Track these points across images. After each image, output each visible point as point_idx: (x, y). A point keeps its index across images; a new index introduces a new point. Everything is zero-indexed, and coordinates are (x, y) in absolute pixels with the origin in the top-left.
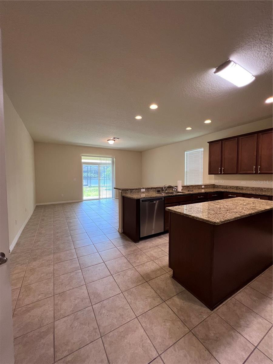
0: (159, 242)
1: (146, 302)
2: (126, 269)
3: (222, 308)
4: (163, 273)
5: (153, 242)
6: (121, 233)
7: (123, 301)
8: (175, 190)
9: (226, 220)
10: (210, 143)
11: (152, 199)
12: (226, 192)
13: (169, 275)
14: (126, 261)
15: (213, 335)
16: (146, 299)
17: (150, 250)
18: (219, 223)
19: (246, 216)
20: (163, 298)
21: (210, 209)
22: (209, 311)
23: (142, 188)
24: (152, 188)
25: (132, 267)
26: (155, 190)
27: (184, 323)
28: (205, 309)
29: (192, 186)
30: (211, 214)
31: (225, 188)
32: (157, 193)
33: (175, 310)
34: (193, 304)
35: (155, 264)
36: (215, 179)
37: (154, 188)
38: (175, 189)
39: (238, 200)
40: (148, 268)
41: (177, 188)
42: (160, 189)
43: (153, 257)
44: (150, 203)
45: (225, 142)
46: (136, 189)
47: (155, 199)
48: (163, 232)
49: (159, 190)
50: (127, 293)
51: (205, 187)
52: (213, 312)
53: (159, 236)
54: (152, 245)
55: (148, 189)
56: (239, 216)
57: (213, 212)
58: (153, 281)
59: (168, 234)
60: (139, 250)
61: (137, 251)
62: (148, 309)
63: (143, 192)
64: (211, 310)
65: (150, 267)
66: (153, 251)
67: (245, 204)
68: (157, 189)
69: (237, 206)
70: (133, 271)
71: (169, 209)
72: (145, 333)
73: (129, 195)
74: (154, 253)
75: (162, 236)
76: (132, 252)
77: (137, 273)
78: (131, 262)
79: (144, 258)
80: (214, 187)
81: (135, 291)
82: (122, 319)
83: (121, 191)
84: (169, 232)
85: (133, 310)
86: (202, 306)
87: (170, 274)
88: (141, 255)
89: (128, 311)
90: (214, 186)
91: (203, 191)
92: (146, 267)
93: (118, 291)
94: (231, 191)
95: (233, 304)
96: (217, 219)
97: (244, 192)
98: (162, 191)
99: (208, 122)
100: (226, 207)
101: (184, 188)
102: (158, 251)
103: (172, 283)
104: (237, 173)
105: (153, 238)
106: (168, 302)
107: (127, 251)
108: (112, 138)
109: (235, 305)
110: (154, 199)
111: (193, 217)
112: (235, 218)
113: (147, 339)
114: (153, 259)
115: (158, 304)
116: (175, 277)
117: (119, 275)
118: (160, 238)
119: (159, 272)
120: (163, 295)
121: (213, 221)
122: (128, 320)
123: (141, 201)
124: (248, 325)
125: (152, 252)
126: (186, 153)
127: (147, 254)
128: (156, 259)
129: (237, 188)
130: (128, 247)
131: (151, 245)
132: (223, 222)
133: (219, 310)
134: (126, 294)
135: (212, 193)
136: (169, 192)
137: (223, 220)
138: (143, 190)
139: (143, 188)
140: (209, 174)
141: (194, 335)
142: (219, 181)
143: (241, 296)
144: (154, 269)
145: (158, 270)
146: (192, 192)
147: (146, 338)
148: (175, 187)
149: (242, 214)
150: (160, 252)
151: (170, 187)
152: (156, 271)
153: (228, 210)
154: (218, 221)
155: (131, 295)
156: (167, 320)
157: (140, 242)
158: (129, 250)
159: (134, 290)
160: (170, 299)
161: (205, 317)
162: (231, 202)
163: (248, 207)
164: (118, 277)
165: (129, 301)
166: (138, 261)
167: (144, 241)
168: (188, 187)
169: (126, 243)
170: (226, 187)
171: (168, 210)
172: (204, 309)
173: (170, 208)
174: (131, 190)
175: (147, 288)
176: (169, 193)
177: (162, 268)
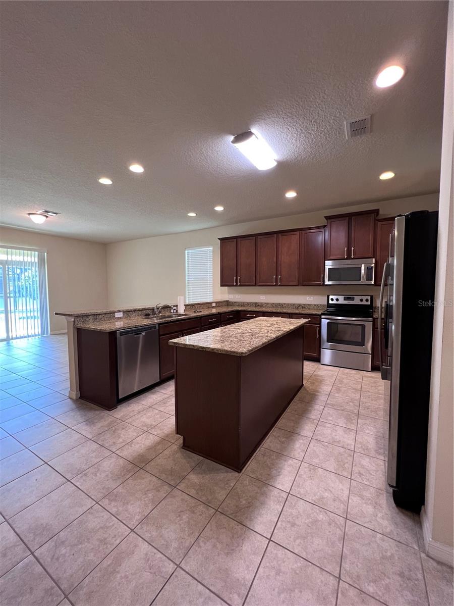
0: (154, 400)
1: (145, 501)
2: (98, 460)
3: (251, 465)
4: (166, 446)
5: (143, 402)
6: (77, 399)
7: (103, 517)
8: (174, 312)
9: (254, 349)
10: (222, 240)
11: (138, 329)
12: (244, 311)
13: (178, 446)
14: (95, 446)
15: (244, 502)
16: (145, 496)
17: (139, 416)
18: (247, 353)
19: (273, 339)
20: (172, 483)
21: (231, 336)
22: (236, 474)
23: (116, 310)
24: (135, 310)
25: (109, 453)
26: (140, 313)
27: (207, 504)
28: (232, 473)
29: (199, 304)
30: (235, 343)
31: (242, 306)
32: (145, 318)
33: (193, 492)
34: (215, 474)
35: (151, 436)
36: (229, 293)
37: (139, 310)
38: (175, 309)
39: (260, 320)
40: (140, 447)
41: (177, 308)
42: (149, 312)
43: (146, 426)
44: (135, 336)
45: (241, 240)
46: (106, 314)
47: (143, 329)
48: (158, 382)
49: (147, 313)
50: (107, 500)
51: (216, 304)
52: (241, 474)
53: (153, 391)
54: (141, 407)
55: (127, 313)
56: (266, 341)
57: (236, 340)
58: (152, 463)
59: (174, 380)
60: (120, 421)
61: (115, 424)
62: (150, 508)
63: (119, 318)
64: (239, 472)
65: (143, 443)
66: (144, 416)
67: (268, 325)
68: (145, 311)
69: (262, 329)
70: (113, 460)
71: (175, 343)
72: (151, 546)
73: (92, 325)
74: (146, 419)
75: (157, 389)
76: (106, 429)
77: (121, 461)
78: (107, 445)
79: (130, 433)
80: (228, 305)
81: (123, 490)
82: (105, 547)
83: (73, 320)
84: (175, 377)
85: (124, 522)
86: (227, 472)
87: (179, 444)
88: (123, 429)
89: (116, 527)
90: (228, 303)
91: (214, 311)
92: (137, 446)
93: (89, 503)
94: (249, 309)
95: (262, 454)
96: (243, 348)
97: (264, 309)
98: (153, 315)
99: (219, 208)
100: (250, 331)
101: (188, 307)
102: (153, 415)
103: (183, 455)
104: (255, 285)
105: (141, 396)
106: (182, 486)
107: (94, 428)
108: (41, 211)
109: (264, 455)
110: (141, 329)
111: (213, 349)
112: (263, 344)
113: (155, 554)
114: (147, 430)
115: (165, 495)
116: (186, 446)
117: (85, 475)
118: (153, 393)
119: (159, 447)
120: (172, 478)
121: (239, 351)
122: (118, 542)
123: (118, 335)
124: (279, 472)
125: (144, 419)
126: (186, 252)
127: (134, 424)
128: (152, 428)
129: (256, 304)
130: (95, 421)
131: (139, 408)
132: (251, 350)
133: (248, 469)
134: (105, 502)
135: (226, 313)
136: (164, 315)
137: (250, 349)
138: (117, 315)
139: (119, 311)
140: (221, 286)
141: (222, 514)
142: (234, 296)
143: (269, 442)
144: (150, 444)
145: (158, 443)
146: (200, 314)
147: (153, 554)
148: (174, 306)
149: (269, 338)
150: (157, 414)
151: (166, 307)
152: (155, 446)
153: (252, 335)
154: (245, 350)
155: (116, 500)
156: (182, 511)
157: (119, 407)
158: (100, 426)
159: (120, 489)
160: (183, 481)
161: (232, 485)
162: (254, 324)
163: (273, 328)
164: (84, 480)
165: (114, 511)
166: (121, 440)
167: (127, 403)
168: (193, 305)
169: (90, 414)
170: (243, 304)
171: (173, 344)
172: (230, 474)
173: (176, 340)
174: (95, 315)
175: (144, 478)
176: (164, 317)
177: (164, 440)
